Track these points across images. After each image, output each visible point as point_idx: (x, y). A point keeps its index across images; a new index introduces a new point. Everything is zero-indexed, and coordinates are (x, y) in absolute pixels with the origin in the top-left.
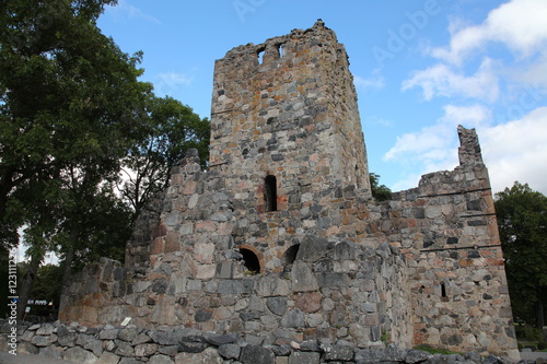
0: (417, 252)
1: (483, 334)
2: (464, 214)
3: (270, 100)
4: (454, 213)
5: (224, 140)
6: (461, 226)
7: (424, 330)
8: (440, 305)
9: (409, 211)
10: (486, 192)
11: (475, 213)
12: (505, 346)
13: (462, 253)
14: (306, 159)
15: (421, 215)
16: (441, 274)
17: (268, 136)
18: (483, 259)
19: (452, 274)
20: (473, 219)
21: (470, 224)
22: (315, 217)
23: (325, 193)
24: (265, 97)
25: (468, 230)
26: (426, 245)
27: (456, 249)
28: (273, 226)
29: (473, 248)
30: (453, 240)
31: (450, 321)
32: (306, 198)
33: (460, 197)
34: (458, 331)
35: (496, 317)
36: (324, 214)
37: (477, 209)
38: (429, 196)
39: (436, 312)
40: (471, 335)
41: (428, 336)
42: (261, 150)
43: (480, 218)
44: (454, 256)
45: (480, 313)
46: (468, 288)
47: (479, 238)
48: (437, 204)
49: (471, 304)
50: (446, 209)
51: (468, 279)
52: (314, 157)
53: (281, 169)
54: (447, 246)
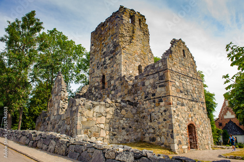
0: (143, 101)
1: (163, 137)
2: (158, 82)
3: (104, 45)
4: (154, 82)
5: (93, 63)
6: (156, 88)
7: (144, 135)
8: (149, 124)
9: (140, 84)
10: (166, 71)
11: (161, 81)
12: (170, 143)
13: (157, 100)
14: (113, 66)
15: (144, 85)
16: (150, 110)
17: (103, 60)
18: (163, 102)
19: (153, 110)
20: (161, 84)
21: (160, 86)
22: (114, 90)
23: (117, 79)
24: (103, 44)
25: (158, 89)
26: (145, 98)
27: (155, 98)
28: (104, 94)
29: (160, 97)
30: (154, 95)
31: (152, 131)
32: (112, 82)
33: (157, 75)
34: (154, 135)
35: (167, 129)
36: (117, 88)
37: (162, 79)
38: (147, 76)
39: (148, 127)
40: (159, 137)
41: (145, 137)
42: (102, 66)
43: (163, 84)
44: (154, 102)
45: (162, 127)
46: (158, 116)
47: (163, 93)
48: (149, 79)
49: (159, 123)
50: (151, 81)
51: (159, 112)
52: (115, 66)
53: (106, 72)
54: (152, 97)
